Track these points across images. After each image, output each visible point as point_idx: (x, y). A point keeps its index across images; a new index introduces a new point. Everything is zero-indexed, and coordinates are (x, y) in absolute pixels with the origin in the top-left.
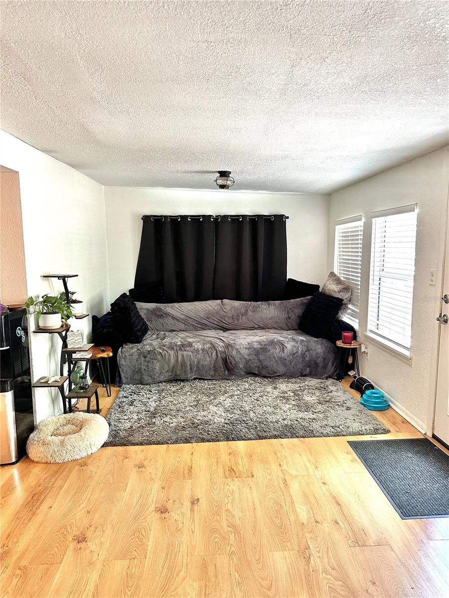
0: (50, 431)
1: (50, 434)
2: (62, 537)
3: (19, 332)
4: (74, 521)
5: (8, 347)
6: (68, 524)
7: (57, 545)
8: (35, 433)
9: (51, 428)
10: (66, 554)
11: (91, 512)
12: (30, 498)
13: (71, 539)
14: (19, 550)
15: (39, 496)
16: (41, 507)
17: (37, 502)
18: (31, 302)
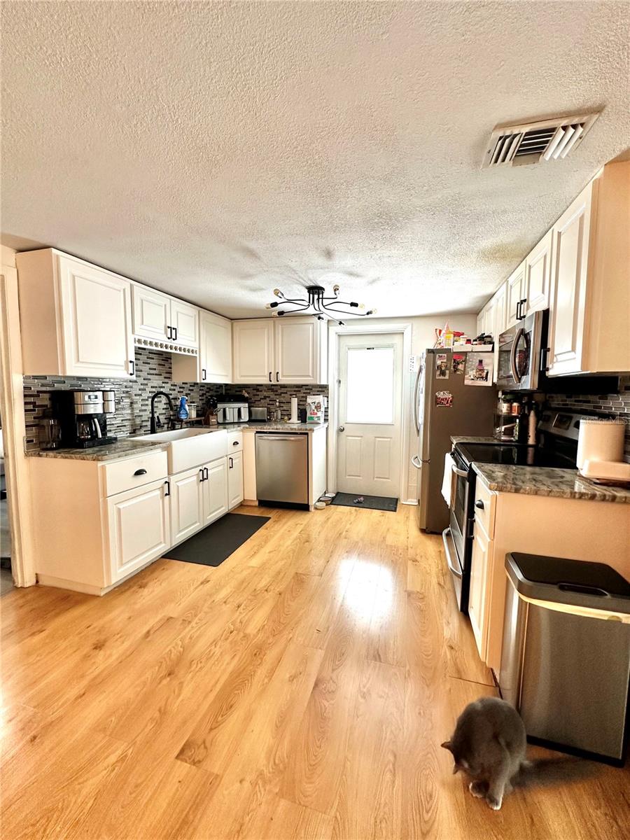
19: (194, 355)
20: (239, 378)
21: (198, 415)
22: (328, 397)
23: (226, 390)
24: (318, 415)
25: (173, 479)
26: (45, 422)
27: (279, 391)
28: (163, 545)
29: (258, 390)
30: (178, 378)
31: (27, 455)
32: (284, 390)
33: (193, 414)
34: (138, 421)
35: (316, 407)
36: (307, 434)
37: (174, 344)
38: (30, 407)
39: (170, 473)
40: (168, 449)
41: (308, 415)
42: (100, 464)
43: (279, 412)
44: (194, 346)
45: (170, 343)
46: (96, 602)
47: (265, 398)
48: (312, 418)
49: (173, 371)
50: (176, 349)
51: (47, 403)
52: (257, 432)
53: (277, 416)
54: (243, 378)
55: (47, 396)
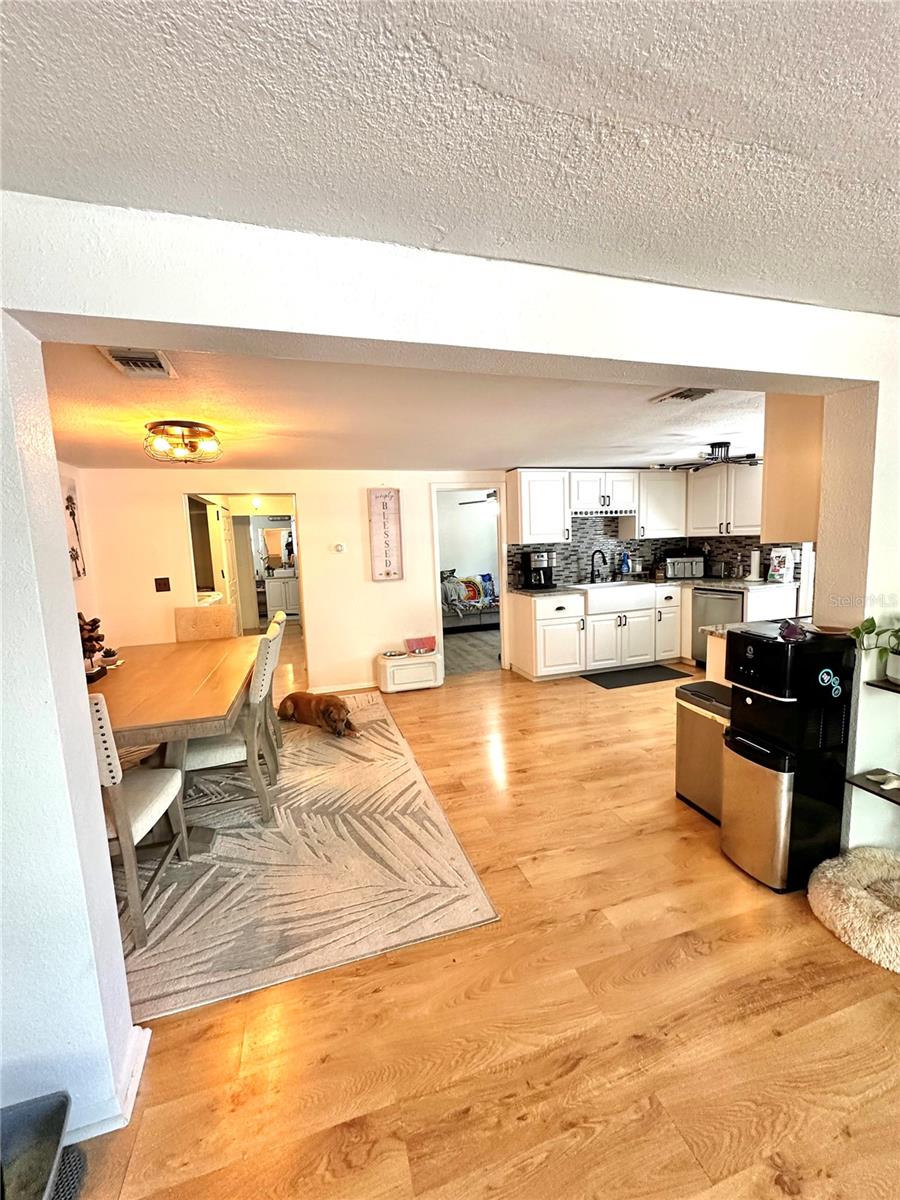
0: (870, 877)
1: (865, 882)
2: (754, 1125)
3: (826, 678)
4: (803, 1114)
5: (795, 700)
6: (785, 1109)
7: (735, 1131)
8: (836, 862)
9: (875, 873)
10: (736, 1176)
11: (852, 1140)
12: (756, 979)
13: (767, 1153)
14: (676, 1061)
15: (775, 990)
16: (761, 1016)
17: (762, 998)
18: (870, 626)
19: (633, 514)
20: (692, 530)
21: (643, 569)
22: (801, 550)
23: (690, 542)
24: (780, 572)
25: (589, 619)
26: (516, 572)
27: (744, 543)
28: (578, 666)
29: (721, 542)
30: (624, 536)
31: (508, 592)
32: (749, 541)
33: (639, 569)
34: (583, 573)
35: (779, 563)
36: (742, 593)
37: (609, 509)
38: (511, 562)
39: (586, 614)
40: (585, 593)
41: (770, 572)
42: (533, 599)
43: (741, 568)
44: (633, 506)
45: (604, 509)
46: (529, 683)
47: (728, 551)
48: (773, 576)
49: (620, 529)
50: (611, 512)
51: (519, 560)
52: (696, 589)
53: (738, 572)
54: (696, 531)
55: (519, 556)
